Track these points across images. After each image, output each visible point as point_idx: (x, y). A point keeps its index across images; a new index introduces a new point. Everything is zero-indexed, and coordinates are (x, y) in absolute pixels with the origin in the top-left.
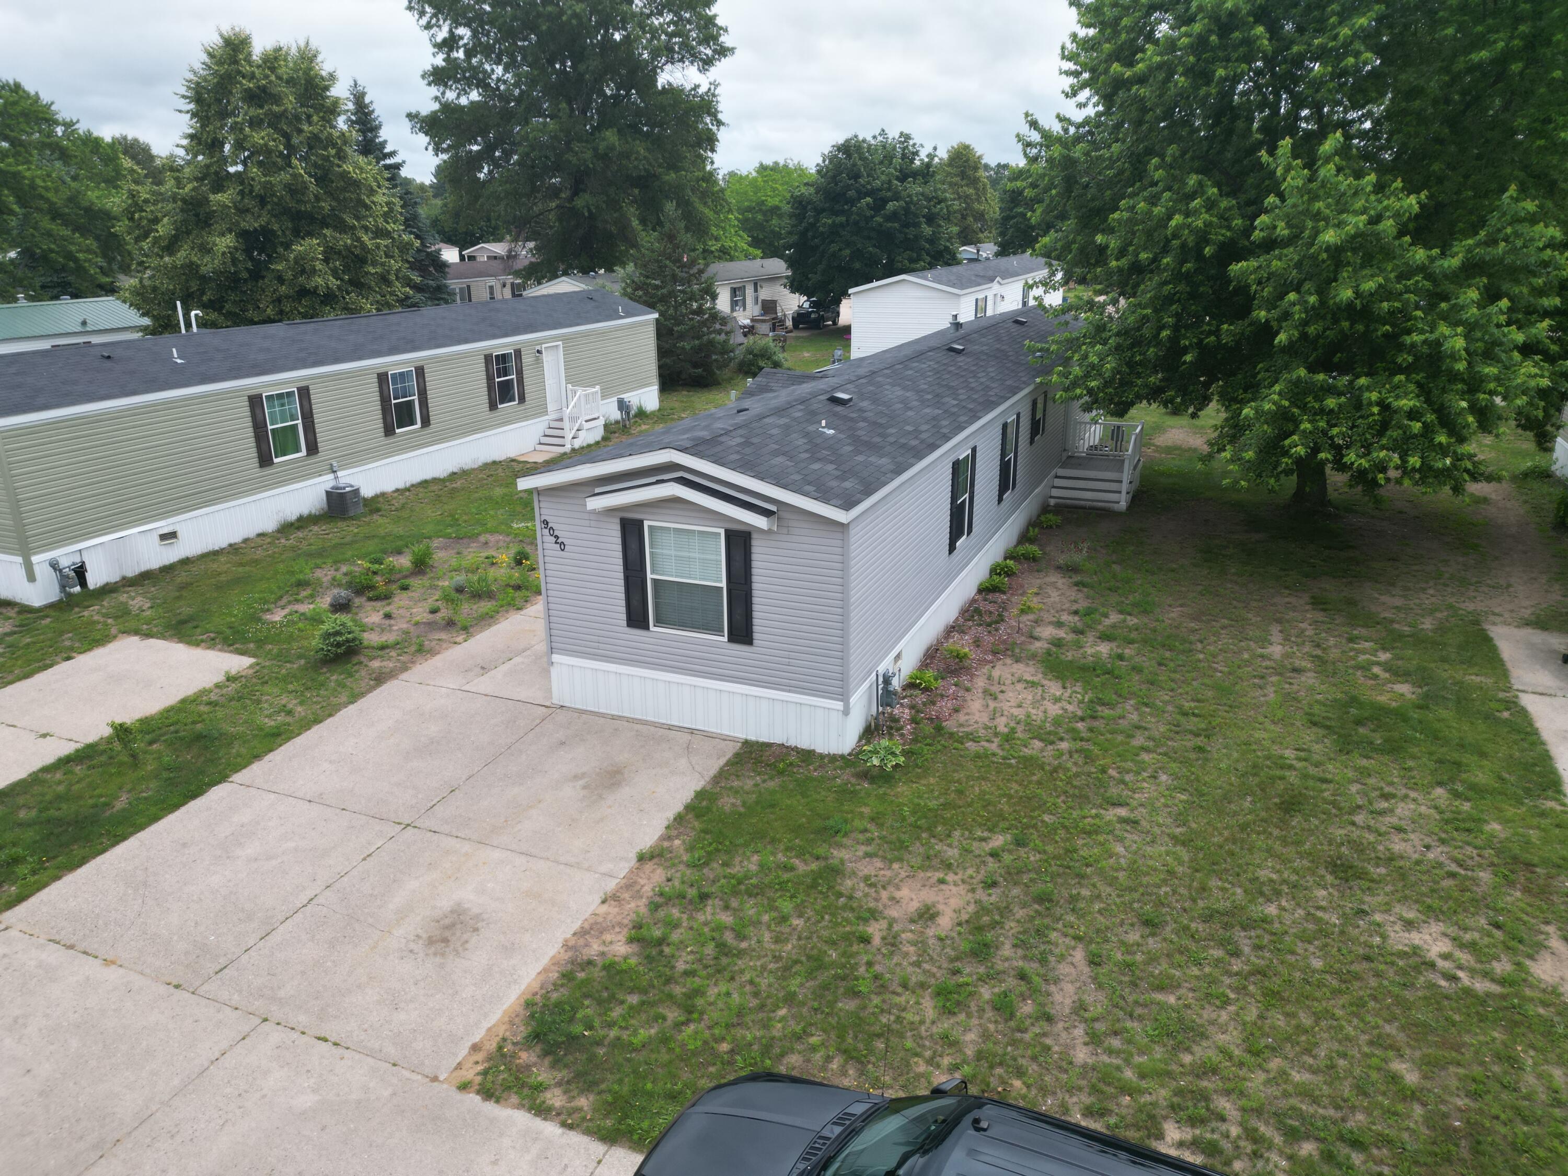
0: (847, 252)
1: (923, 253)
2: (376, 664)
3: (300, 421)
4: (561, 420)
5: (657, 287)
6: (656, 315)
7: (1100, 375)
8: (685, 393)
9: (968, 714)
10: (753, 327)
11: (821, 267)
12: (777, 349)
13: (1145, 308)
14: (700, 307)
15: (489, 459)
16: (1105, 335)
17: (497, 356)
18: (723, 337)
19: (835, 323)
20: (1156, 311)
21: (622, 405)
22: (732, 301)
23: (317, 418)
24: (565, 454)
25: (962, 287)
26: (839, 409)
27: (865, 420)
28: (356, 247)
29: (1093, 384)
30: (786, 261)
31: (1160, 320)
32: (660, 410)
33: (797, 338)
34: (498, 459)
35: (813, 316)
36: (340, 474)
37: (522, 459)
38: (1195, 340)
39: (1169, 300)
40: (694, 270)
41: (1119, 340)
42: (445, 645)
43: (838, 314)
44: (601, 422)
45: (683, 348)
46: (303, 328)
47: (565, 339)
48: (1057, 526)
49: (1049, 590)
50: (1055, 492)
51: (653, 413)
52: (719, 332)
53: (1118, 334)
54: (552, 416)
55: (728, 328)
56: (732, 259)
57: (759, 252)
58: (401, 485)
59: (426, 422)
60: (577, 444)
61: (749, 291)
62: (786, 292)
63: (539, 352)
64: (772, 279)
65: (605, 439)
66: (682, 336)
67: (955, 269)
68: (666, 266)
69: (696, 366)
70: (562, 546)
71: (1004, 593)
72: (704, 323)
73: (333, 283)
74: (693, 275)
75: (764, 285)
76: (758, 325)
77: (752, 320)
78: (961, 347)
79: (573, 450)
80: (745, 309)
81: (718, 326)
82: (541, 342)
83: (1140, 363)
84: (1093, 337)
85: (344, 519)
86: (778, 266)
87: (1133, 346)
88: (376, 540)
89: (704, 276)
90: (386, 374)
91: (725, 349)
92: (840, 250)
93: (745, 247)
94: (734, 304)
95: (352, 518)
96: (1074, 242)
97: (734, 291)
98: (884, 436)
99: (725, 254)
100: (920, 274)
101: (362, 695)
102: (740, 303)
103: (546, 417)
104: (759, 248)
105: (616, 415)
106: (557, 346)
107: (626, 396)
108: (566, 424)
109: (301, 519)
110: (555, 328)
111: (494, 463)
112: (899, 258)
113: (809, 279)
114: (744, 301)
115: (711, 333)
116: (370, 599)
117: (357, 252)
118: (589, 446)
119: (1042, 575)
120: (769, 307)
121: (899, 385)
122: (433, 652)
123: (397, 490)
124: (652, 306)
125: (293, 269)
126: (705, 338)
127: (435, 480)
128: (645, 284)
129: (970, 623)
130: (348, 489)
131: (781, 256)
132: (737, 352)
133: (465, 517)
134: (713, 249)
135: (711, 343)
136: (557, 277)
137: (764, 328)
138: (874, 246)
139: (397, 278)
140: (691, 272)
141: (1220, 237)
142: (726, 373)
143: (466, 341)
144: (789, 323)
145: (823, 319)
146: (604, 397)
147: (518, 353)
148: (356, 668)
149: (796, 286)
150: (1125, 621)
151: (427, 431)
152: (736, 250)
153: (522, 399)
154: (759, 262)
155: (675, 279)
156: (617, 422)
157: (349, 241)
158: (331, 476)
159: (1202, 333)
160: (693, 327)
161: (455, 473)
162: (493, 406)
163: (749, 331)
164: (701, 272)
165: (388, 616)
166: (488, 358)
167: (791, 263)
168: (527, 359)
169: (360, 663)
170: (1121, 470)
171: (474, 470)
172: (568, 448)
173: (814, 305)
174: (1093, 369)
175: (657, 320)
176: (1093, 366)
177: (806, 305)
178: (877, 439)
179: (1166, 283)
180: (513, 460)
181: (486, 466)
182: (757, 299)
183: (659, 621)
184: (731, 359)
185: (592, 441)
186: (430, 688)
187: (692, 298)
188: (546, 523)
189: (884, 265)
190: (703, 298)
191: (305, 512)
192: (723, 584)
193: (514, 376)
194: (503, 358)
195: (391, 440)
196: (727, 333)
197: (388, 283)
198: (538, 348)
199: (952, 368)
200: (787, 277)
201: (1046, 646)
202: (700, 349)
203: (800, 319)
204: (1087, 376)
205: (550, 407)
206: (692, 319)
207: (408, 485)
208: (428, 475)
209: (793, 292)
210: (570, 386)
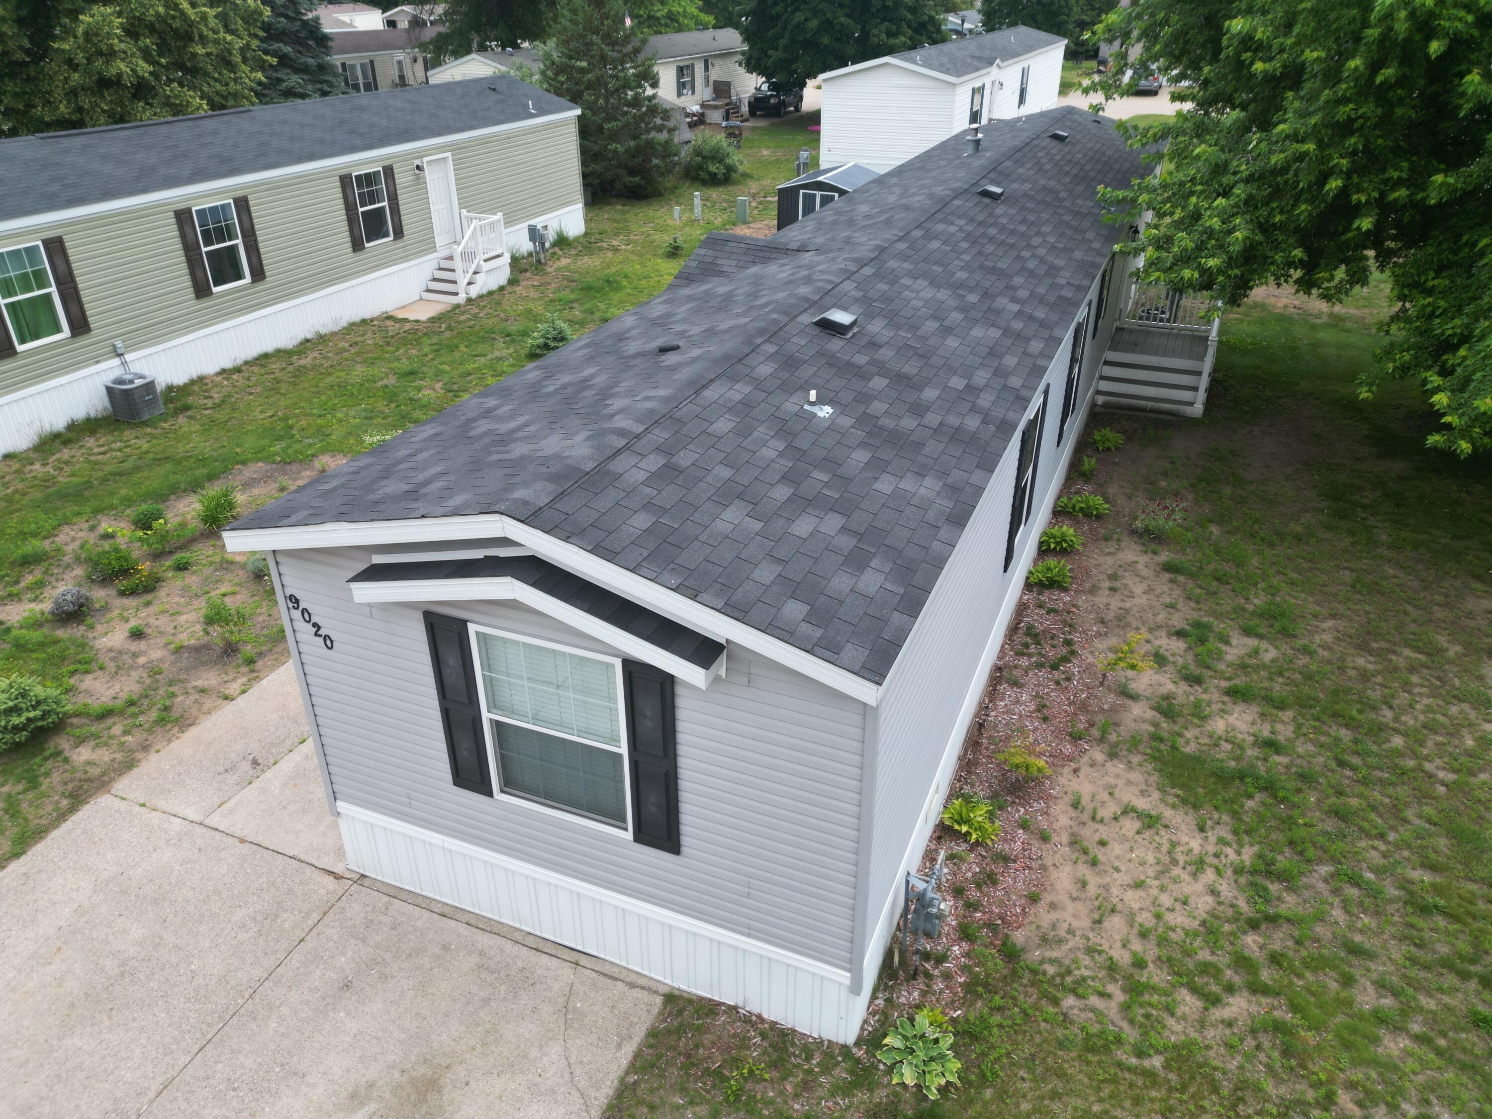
0: (814, 23)
1: (904, 24)
2: (83, 754)
3: (53, 289)
4: (451, 258)
5: (582, 71)
6: (578, 112)
7: (1221, 247)
8: (619, 207)
9: (1053, 906)
10: (703, 115)
11: (782, 42)
12: (731, 149)
13: (1303, 141)
14: (637, 96)
15: (357, 319)
16: (1227, 179)
17: (358, 177)
18: (663, 136)
19: (797, 109)
20: (1321, 145)
21: (534, 234)
22: (678, 82)
23: (82, 282)
24: (458, 306)
25: (958, 75)
26: (836, 344)
27: (882, 369)
28: (173, 17)
29: (1212, 263)
30: (741, 34)
31: (1323, 160)
32: (586, 234)
33: (754, 129)
34: (368, 315)
35: (772, 101)
36: (129, 357)
37: (401, 315)
38: (1375, 194)
39: (1346, 128)
40: (629, 49)
41: (1251, 189)
42: (208, 703)
43: (801, 98)
44: (507, 259)
45: (615, 151)
46: (65, 143)
47: (454, 148)
48: (1117, 449)
49: (1130, 580)
50: (1104, 386)
51: (577, 239)
52: (660, 129)
53: (1248, 180)
54: (442, 253)
55: (670, 124)
56: (680, 30)
57: (710, 19)
58: (228, 364)
59: (258, 274)
60: (474, 292)
61: (699, 68)
62: (742, 70)
63: (418, 167)
64: (726, 55)
65: (512, 282)
66: (614, 136)
67: (945, 47)
68: (593, 44)
69: (632, 172)
70: (329, 642)
71: (1065, 590)
72: (641, 118)
73: (144, 68)
74: (627, 55)
75: (717, 62)
76: (708, 112)
77: (703, 106)
78: (998, 190)
79: (469, 300)
80: (693, 93)
81: (658, 121)
82: (421, 153)
83: (1281, 227)
84: (1206, 183)
85: (137, 425)
86: (731, 38)
87: (1270, 198)
88: (169, 467)
89: (641, 57)
90: (188, 210)
91: (667, 151)
92: (806, 20)
93: (696, 12)
94: (681, 87)
95: (145, 424)
96: (1166, 22)
97: (681, 70)
98: (918, 410)
99: (674, 23)
100: (907, 54)
101: (40, 833)
102: (688, 86)
103: (435, 255)
104: (712, 14)
105: (526, 246)
106: (445, 159)
107: (538, 222)
108: (458, 264)
109: (72, 426)
110: (440, 134)
111: (364, 322)
112: (875, 31)
113: (769, 57)
114: (693, 82)
115: (648, 131)
116: (122, 594)
117: (176, 24)
118: (491, 293)
119: (1111, 546)
120: (722, 89)
121: (925, 275)
122: (184, 723)
123: (223, 371)
124: (575, 99)
125: (84, 50)
126: (644, 137)
127: (280, 354)
128: (567, 66)
129: (1024, 662)
130: (138, 382)
131: (736, 26)
132: (683, 154)
133: (303, 423)
134: (659, 15)
135: (650, 144)
136: (468, 52)
137: (715, 117)
138: (848, 16)
139: (245, 60)
140: (625, 51)
141: (1458, 24)
142: (669, 181)
143: (311, 157)
144: (745, 109)
145: (783, 104)
146: (509, 223)
147: (389, 171)
148: (49, 764)
149: (753, 64)
150: (1256, 652)
151: (260, 286)
152: (685, 16)
153: (399, 233)
154: (711, 33)
155: (603, 59)
156: (530, 254)
157: (161, 10)
158: (116, 361)
159: (1386, 182)
160: (627, 124)
161: (307, 341)
162: (357, 246)
163: (699, 121)
164: (637, 51)
165: (137, 635)
166: (345, 180)
167: (748, 36)
168: (402, 179)
169: (58, 754)
170: (1201, 358)
171: (334, 334)
172: (461, 298)
173: (773, 87)
174: (1210, 237)
175: (579, 117)
176: (1210, 233)
177: (765, 87)
178: (908, 423)
179: (1343, 100)
180: (390, 318)
181: (352, 327)
182: (707, 79)
183: (510, 784)
184: (675, 164)
185: (494, 286)
186: (155, 818)
187: (626, 85)
188: (294, 601)
189: (857, 40)
190: (640, 86)
191: (79, 414)
192: (623, 749)
193: (385, 204)
194: (368, 179)
195: (205, 303)
196: (671, 131)
197: (231, 66)
198: (418, 162)
199: (993, 231)
200: (743, 53)
201: (1150, 714)
202: (634, 153)
203: (758, 105)
204: (1200, 247)
205: (439, 241)
206: (626, 113)
207: (239, 362)
208: (269, 346)
209: (750, 71)
210: (464, 211)
